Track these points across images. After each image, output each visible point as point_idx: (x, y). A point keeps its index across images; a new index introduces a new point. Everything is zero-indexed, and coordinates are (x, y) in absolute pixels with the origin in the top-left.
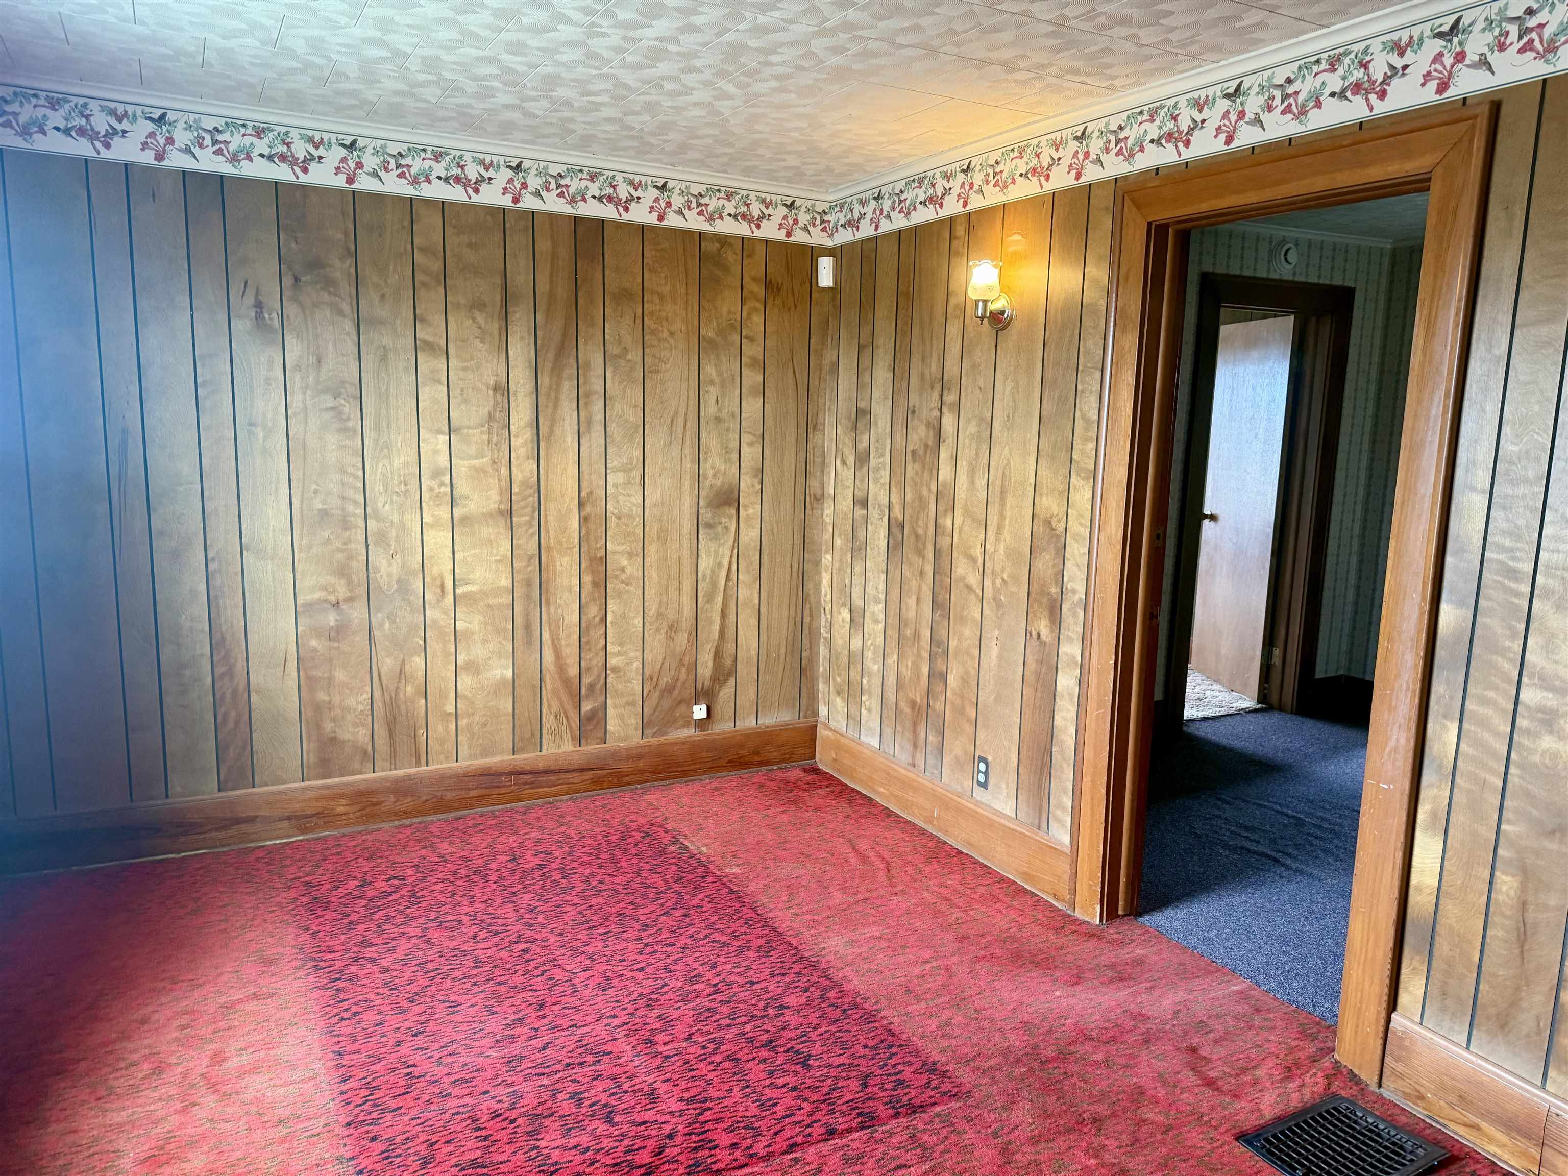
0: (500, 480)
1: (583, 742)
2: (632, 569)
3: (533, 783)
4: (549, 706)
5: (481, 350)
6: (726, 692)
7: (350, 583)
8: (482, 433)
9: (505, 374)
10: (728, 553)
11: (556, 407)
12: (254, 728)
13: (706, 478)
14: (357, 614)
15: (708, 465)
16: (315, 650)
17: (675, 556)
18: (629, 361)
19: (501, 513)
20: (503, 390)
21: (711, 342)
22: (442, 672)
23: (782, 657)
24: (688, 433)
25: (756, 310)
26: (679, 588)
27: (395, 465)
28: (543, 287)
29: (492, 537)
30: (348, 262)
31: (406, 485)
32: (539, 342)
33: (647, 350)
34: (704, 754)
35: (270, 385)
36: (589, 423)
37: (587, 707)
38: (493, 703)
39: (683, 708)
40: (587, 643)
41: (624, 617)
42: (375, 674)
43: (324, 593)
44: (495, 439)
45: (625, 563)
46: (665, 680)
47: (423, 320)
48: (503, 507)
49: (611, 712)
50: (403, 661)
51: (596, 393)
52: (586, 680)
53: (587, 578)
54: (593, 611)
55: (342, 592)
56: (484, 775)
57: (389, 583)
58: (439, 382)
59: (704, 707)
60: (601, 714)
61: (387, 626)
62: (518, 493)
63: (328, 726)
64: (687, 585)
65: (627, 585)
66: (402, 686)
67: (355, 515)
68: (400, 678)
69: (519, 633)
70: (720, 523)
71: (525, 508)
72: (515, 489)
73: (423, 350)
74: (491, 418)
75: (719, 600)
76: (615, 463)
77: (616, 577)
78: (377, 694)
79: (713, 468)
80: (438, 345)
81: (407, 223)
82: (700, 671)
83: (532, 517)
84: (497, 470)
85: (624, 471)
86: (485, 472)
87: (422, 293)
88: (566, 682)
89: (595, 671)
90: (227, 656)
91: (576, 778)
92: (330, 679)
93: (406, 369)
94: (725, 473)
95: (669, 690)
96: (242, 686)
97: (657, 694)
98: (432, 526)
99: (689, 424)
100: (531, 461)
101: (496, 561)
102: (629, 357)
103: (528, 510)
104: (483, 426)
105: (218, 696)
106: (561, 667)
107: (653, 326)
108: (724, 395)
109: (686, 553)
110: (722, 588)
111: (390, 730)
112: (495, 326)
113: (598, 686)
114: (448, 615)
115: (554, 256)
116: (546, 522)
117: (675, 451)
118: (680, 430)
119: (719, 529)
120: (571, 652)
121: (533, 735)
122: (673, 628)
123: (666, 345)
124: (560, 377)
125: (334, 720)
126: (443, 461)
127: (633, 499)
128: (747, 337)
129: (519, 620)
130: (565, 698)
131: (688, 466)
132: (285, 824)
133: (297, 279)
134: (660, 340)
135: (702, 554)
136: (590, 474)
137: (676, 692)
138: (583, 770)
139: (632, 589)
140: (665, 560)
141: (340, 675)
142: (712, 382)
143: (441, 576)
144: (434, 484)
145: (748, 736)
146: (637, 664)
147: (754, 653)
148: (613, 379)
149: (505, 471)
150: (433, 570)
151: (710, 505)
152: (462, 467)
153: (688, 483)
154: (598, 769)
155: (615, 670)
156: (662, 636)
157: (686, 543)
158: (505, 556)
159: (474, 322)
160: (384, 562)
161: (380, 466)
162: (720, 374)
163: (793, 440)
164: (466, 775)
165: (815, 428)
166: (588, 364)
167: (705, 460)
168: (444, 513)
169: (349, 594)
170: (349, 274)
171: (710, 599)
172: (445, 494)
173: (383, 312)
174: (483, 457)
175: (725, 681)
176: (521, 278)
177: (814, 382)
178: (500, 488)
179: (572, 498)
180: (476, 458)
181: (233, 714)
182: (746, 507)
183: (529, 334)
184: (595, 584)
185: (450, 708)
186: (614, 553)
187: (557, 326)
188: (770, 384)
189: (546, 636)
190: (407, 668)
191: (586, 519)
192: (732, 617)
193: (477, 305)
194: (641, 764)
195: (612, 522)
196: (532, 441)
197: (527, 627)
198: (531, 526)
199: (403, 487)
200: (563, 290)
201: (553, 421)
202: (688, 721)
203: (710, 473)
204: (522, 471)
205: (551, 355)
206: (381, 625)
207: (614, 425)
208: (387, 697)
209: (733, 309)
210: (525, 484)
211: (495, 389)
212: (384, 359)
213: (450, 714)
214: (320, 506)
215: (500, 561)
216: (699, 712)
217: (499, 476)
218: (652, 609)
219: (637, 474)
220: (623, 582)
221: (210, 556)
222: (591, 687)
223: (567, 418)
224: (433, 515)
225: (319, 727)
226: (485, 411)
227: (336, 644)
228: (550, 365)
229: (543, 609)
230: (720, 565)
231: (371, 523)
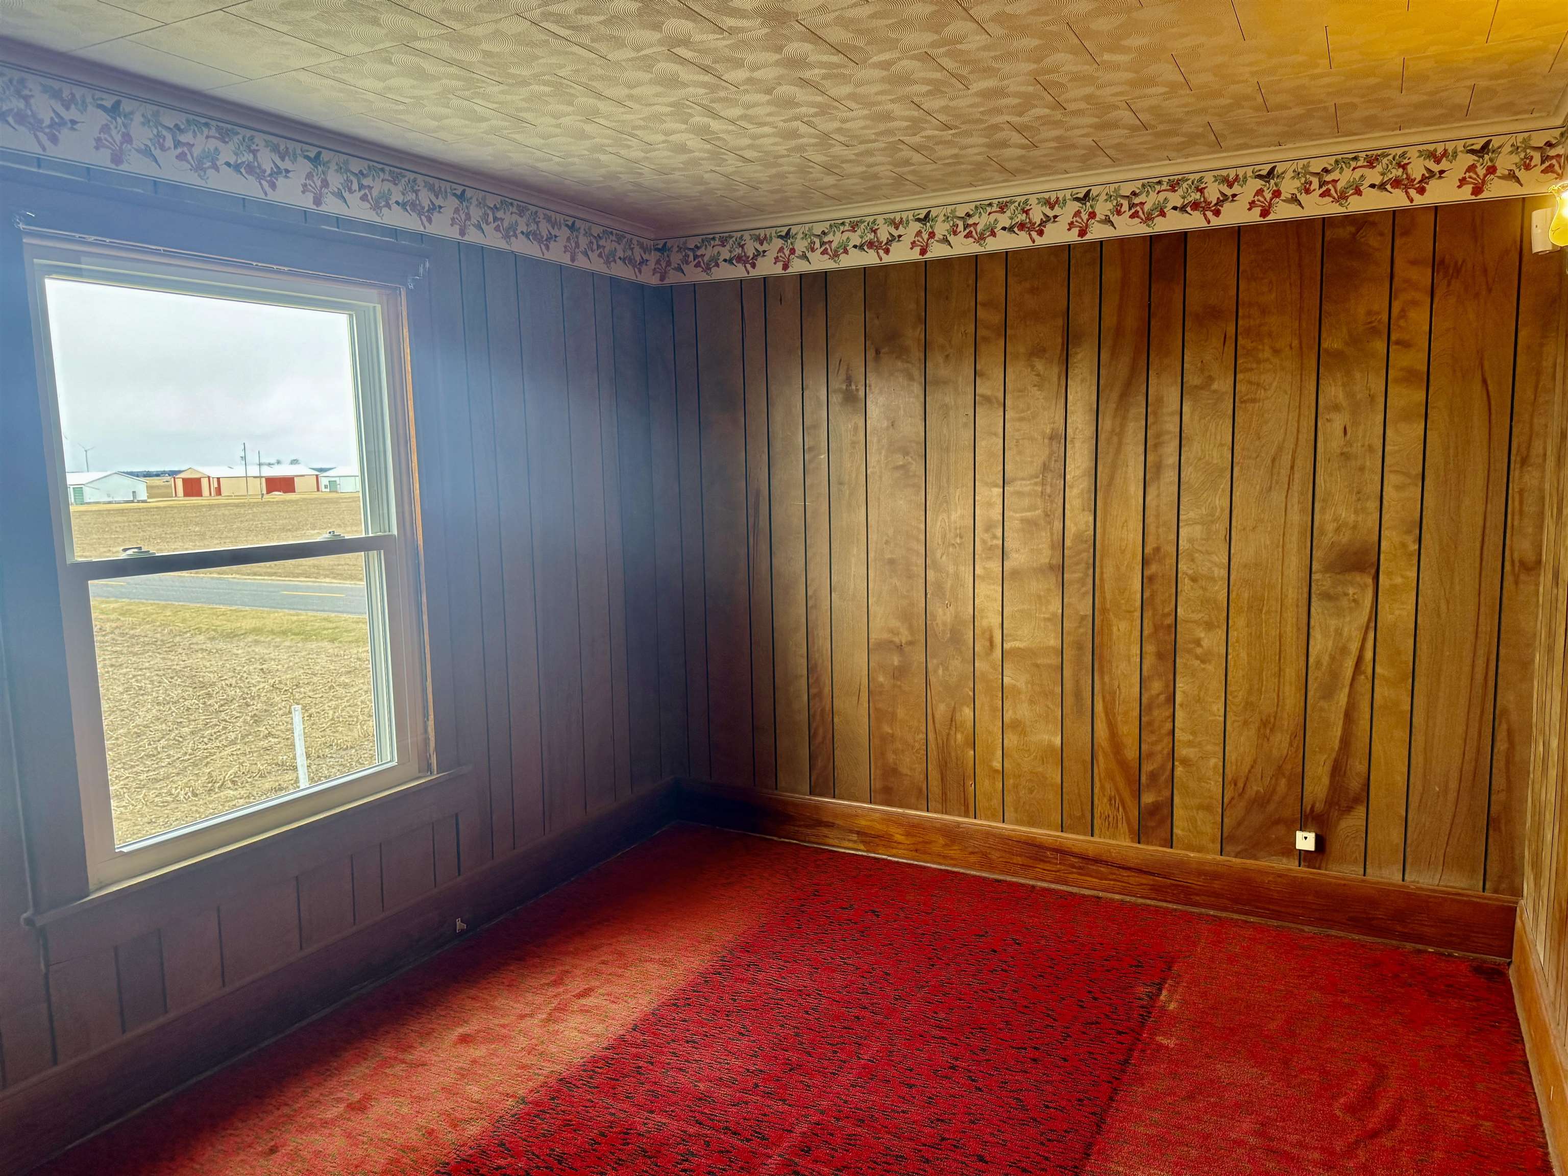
0: (1052, 534)
1: (1142, 839)
2: (1212, 641)
3: (1080, 868)
4: (1102, 788)
5: (1037, 397)
6: (1352, 823)
7: (911, 628)
8: (1036, 484)
9: (1063, 421)
10: (1357, 636)
11: (1118, 451)
12: (836, 746)
13: (1322, 533)
14: (918, 656)
15: (1328, 517)
16: (882, 685)
17: (1274, 633)
18: (1215, 392)
19: (1051, 567)
20: (1062, 438)
21: (1339, 355)
22: (990, 727)
23: (1452, 796)
24: (1297, 476)
25: (1415, 303)
26: (1280, 674)
27: (953, 518)
28: (1110, 321)
29: (1042, 593)
30: (919, 329)
31: (961, 537)
32: (1101, 382)
33: (1240, 376)
34: (1310, 898)
35: (854, 448)
36: (1159, 467)
37: (1148, 798)
38: (1040, 769)
39: (1281, 830)
40: (1150, 723)
41: (1199, 700)
42: (930, 717)
43: (890, 635)
44: (1048, 490)
45: (1202, 635)
46: (1255, 788)
47: (982, 375)
48: (1054, 562)
49: (1178, 812)
50: (954, 708)
51: (1169, 432)
52: (1148, 767)
53: (1150, 648)
54: (1156, 686)
55: (904, 636)
56: (1027, 844)
57: (944, 631)
58: (995, 434)
59: (1311, 836)
60: (1166, 811)
61: (940, 672)
62: (1070, 548)
63: (891, 757)
64: (1291, 672)
65: (1203, 662)
66: (952, 733)
67: (917, 565)
68: (951, 725)
69: (1069, 700)
70: (1346, 594)
71: (1077, 564)
72: (1068, 543)
73: (982, 404)
74: (1045, 467)
75: (1342, 698)
76: (1192, 515)
77: (1189, 651)
78: (931, 736)
79: (1335, 520)
80: (996, 398)
81: (971, 282)
82: (1308, 788)
83: (1087, 575)
84: (1049, 523)
85: (1203, 524)
86: (1036, 524)
87: (982, 348)
88: (1123, 764)
89: (1159, 759)
90: (817, 680)
91: (1135, 879)
92: (894, 715)
93: (965, 425)
94: (1355, 527)
95: (1261, 801)
96: (828, 707)
97: (1243, 804)
98: (983, 578)
99: (1299, 463)
100: (1086, 513)
101: (1045, 619)
102: (1215, 386)
103: (1082, 566)
104: (1037, 477)
105: (811, 713)
106: (1116, 745)
107: (1250, 345)
108: (1355, 424)
109: (1290, 631)
110: (1347, 682)
111: (942, 774)
112: (1054, 372)
113: (1163, 778)
114: (996, 669)
115: (1125, 283)
116: (1102, 580)
117: (1277, 497)
118: (1285, 472)
119: (1344, 602)
120: (1128, 730)
121: (1083, 815)
122: (1267, 726)
123: (1268, 366)
124: (1124, 418)
125: (895, 752)
126: (996, 514)
127: (1215, 558)
128: (1398, 343)
129: (1068, 685)
130: (1121, 784)
131: (1297, 517)
132: (854, 837)
133: (878, 352)
134: (1259, 362)
135: (1316, 634)
136: (1158, 527)
137: (1271, 807)
138: (1140, 871)
139: (1210, 667)
140: (1260, 637)
141: (901, 712)
142: (1337, 408)
143: (991, 631)
144: (986, 536)
145: (1386, 893)
146: (1215, 761)
147: (1401, 780)
148: (1192, 413)
149: (1058, 525)
150: (982, 623)
151: (1329, 568)
152: (1014, 519)
153: (1295, 538)
154: (1159, 875)
155: (1185, 762)
156: (1252, 731)
157: (1290, 616)
158: (1054, 614)
159: (1032, 370)
160: (940, 610)
161: (940, 518)
162: (1350, 395)
163: (1480, 482)
164: (1009, 838)
165: (1524, 462)
166: (1160, 400)
167: (1323, 509)
168: (995, 566)
169: (910, 638)
170: (919, 340)
171: (1328, 693)
172: (997, 546)
173: (944, 372)
174: (1036, 509)
175: (1349, 809)
176: (1085, 316)
177: (1525, 392)
178: (1052, 541)
179: (1134, 555)
180: (1029, 510)
181: (821, 731)
182: (1389, 574)
183: (1091, 372)
184: (1160, 656)
185: (997, 765)
186: (1186, 621)
187: (1125, 360)
188: (1439, 406)
189: (1099, 707)
190: (958, 716)
191: (1151, 579)
192: (1364, 723)
193: (1037, 352)
194: (1217, 885)
195: (1186, 585)
196: (1089, 491)
197: (1078, 694)
198: (1083, 585)
199: (958, 540)
200: (1132, 321)
201: (1114, 467)
202: (1289, 849)
203: (1331, 527)
204: (1076, 524)
205: (1115, 396)
206: (935, 671)
207: (1191, 469)
208: (940, 742)
209: (1376, 307)
210: (1078, 537)
211: (1051, 438)
212: (946, 416)
213: (997, 771)
214: (889, 556)
215: (1049, 620)
216: (1305, 841)
217: (1051, 529)
218: (1239, 694)
219: (1221, 527)
220: (1197, 657)
221: (809, 593)
222: (1153, 776)
223: (1131, 463)
224: (984, 568)
225: (883, 754)
226: (1038, 462)
227: (899, 683)
228: (1114, 405)
229: (1096, 678)
230: (1344, 650)
231: (931, 574)
